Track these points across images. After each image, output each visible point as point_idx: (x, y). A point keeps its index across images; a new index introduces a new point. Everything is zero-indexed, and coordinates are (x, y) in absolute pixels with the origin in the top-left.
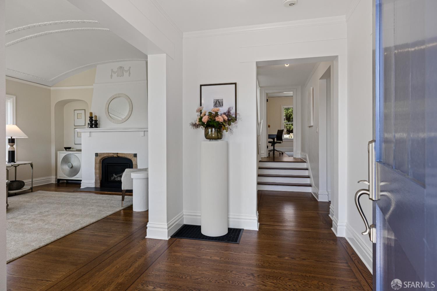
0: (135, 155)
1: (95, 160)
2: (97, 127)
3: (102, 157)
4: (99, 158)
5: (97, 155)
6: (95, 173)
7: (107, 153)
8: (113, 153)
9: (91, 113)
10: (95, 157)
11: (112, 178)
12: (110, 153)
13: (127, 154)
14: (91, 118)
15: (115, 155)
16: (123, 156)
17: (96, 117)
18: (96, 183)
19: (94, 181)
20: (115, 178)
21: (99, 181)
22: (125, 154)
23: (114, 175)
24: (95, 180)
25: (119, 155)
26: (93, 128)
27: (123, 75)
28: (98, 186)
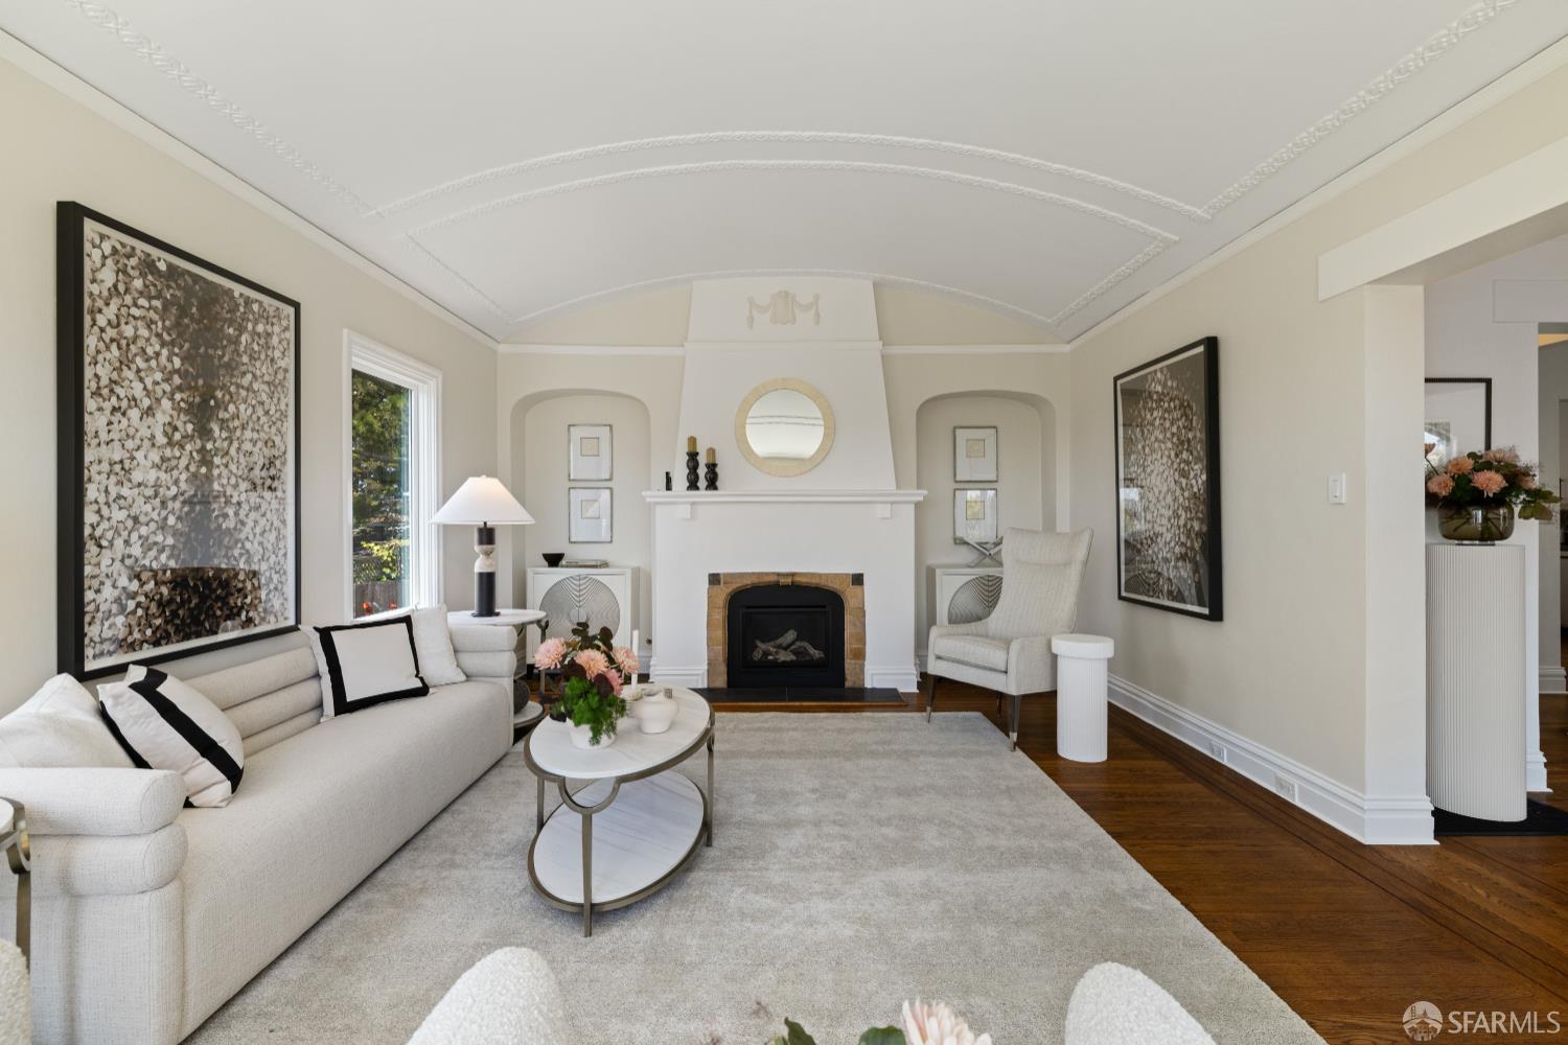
0: (858, 579)
1: (709, 598)
2: (716, 488)
3: (735, 586)
4: (723, 592)
5: (714, 579)
6: (709, 639)
7: (753, 574)
8: (779, 574)
9: (692, 441)
10: (707, 585)
11: (757, 655)
12: (767, 574)
13: (827, 575)
14: (693, 457)
15: (789, 581)
16: (814, 581)
17: (712, 452)
18: (710, 672)
19: (706, 667)
20: (766, 653)
21: (723, 668)
22: (820, 575)
23: (759, 644)
24: (709, 664)
25: (797, 579)
26: (697, 488)
27: (794, 321)
28: (721, 682)
